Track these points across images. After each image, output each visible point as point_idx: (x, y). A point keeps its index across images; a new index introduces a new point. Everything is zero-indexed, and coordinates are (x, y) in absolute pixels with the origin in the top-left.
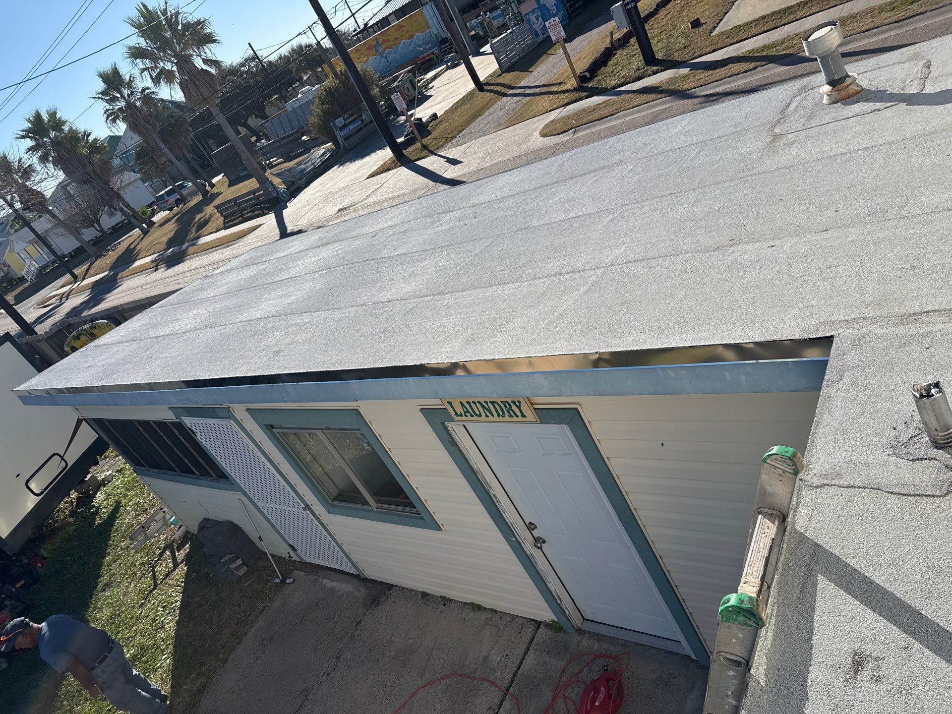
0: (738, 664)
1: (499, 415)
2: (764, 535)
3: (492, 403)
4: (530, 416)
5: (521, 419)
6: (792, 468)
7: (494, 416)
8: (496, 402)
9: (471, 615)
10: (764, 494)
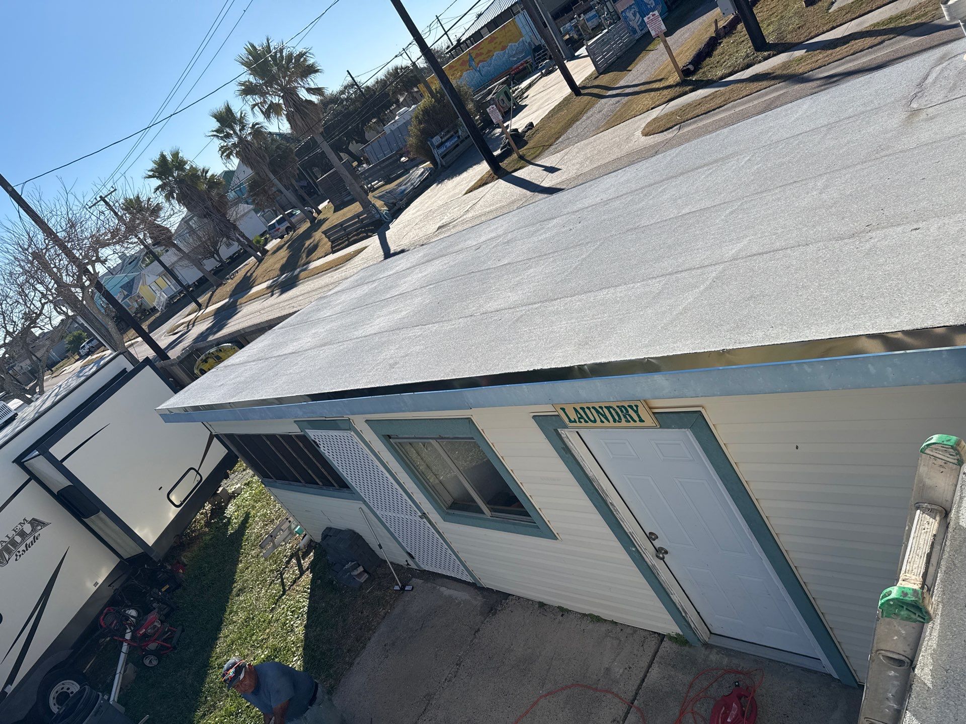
0: (900, 663)
1: (615, 421)
2: (923, 531)
3: (608, 408)
4: (649, 420)
5: (638, 424)
6: (955, 458)
7: (609, 421)
8: (611, 407)
9: (591, 626)
10: (923, 487)
